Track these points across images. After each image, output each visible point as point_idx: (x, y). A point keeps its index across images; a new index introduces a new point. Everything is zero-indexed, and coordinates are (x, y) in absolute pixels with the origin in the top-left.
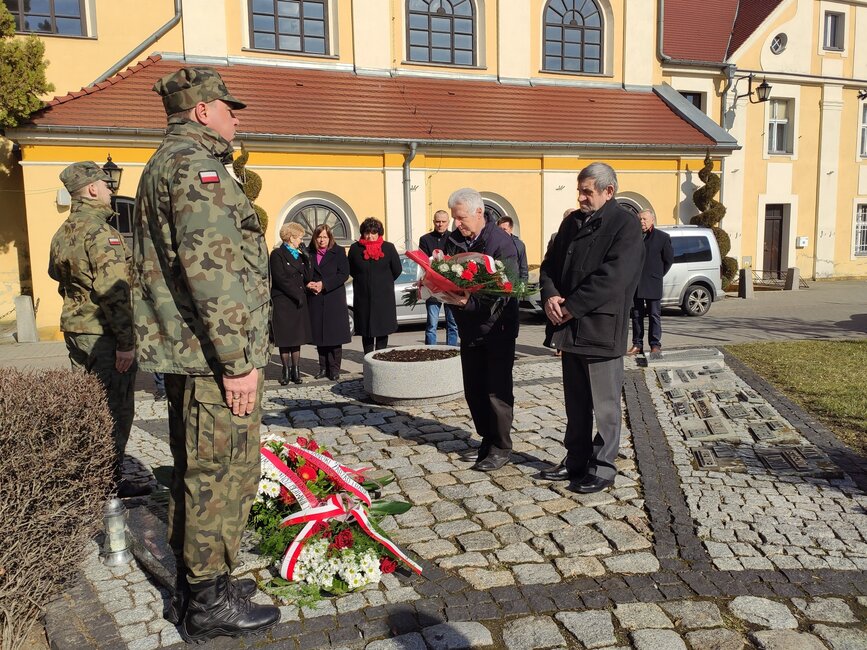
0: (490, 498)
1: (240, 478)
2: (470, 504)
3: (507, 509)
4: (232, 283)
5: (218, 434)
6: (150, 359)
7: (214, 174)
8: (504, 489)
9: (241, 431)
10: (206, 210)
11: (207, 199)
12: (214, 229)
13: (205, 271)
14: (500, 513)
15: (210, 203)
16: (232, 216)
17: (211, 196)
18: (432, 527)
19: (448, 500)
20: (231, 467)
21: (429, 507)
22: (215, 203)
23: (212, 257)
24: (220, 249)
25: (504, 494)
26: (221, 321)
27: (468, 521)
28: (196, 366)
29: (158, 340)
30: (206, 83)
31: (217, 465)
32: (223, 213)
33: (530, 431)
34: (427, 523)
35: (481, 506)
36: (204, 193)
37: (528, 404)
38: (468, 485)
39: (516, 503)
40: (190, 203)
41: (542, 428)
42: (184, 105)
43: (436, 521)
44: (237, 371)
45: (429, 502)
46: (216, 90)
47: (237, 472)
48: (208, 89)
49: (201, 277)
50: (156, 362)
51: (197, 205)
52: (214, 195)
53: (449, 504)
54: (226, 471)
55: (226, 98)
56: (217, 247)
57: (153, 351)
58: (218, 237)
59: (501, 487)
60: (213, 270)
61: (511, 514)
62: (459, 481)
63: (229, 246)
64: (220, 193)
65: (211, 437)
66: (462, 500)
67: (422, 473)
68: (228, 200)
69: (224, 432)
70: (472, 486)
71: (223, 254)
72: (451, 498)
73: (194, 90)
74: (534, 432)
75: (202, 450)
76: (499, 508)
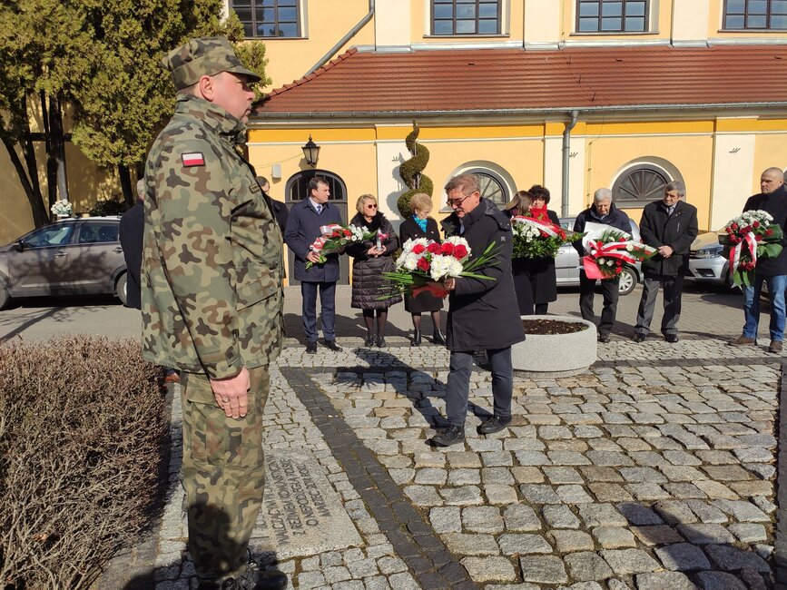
0: (575, 509)
1: (236, 482)
2: (550, 514)
3: (592, 528)
4: (213, 279)
5: (210, 435)
6: (151, 349)
7: (199, 157)
8: (596, 500)
9: (233, 434)
10: (186, 197)
11: (187, 184)
12: (193, 218)
13: (183, 264)
14: (581, 534)
15: (191, 189)
16: (216, 203)
17: (193, 181)
18: (497, 536)
19: (527, 503)
20: (225, 470)
21: (503, 509)
22: (196, 189)
23: (190, 249)
24: (200, 241)
25: (594, 506)
26: (200, 320)
27: (540, 538)
28: (187, 362)
29: (158, 331)
30: (210, 54)
31: (212, 466)
32: (206, 200)
33: (650, 425)
34: (494, 530)
35: (562, 518)
36: (184, 178)
37: (657, 390)
38: (555, 487)
39: (604, 523)
40: (170, 188)
41: (666, 422)
42: (188, 80)
43: (505, 531)
44: (220, 374)
45: (504, 502)
46: (223, 61)
47: (232, 475)
48: (213, 61)
49: (179, 270)
50: (155, 353)
51: (177, 192)
52: (197, 179)
53: (525, 509)
54: (220, 474)
55: (234, 70)
56: (195, 238)
57: (153, 342)
58: (198, 227)
59: (593, 495)
60: (191, 263)
61: (593, 537)
62: (547, 481)
63: (210, 237)
64: (205, 177)
65: (203, 437)
66: (543, 506)
67: (510, 463)
68: (214, 185)
69: (216, 434)
70: (560, 489)
71: (204, 244)
72: (532, 501)
73: (196, 62)
74: (654, 426)
75: (195, 449)
76: (582, 527)
